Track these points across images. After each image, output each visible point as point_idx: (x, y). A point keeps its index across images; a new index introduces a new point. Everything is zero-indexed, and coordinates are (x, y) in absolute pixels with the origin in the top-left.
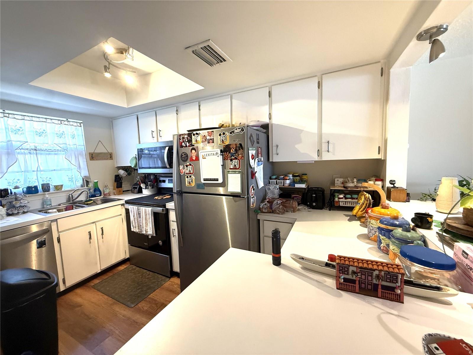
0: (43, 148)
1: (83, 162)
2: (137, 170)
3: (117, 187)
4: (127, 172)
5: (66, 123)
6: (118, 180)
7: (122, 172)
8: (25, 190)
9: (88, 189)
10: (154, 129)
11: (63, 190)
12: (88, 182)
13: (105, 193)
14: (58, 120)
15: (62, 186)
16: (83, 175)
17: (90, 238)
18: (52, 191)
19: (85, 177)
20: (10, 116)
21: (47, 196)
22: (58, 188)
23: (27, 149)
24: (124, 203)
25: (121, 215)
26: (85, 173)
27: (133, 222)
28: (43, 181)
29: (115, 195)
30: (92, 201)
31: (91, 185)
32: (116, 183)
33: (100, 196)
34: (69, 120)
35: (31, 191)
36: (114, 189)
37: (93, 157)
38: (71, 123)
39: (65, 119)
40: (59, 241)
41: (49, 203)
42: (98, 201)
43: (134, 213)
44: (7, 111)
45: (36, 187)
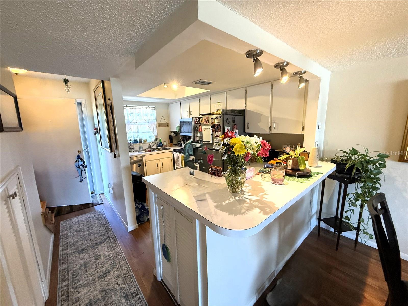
0: (140, 122)
1: (155, 127)
2: (179, 133)
3: (170, 142)
4: (175, 134)
5: (148, 108)
6: (171, 138)
7: (173, 134)
8: (133, 141)
9: (157, 142)
10: (188, 111)
11: (147, 142)
12: (157, 139)
13: (165, 145)
14: (145, 107)
15: (146, 140)
16: (155, 135)
17: (157, 166)
18: (142, 142)
19: (156, 136)
20: (129, 107)
21: (141, 145)
22: (145, 141)
23: (134, 122)
24: (172, 151)
25: (171, 157)
26: (156, 134)
27: (176, 161)
28: (139, 137)
29: (169, 146)
30: (158, 149)
31: (158, 140)
32: (170, 140)
33: (162, 146)
34: (150, 107)
35: (135, 142)
36: (169, 143)
37: (159, 125)
38: (150, 108)
39: (148, 107)
40: (146, 165)
41: (141, 148)
42: (161, 149)
43: (176, 157)
44: (127, 106)
45: (137, 140)
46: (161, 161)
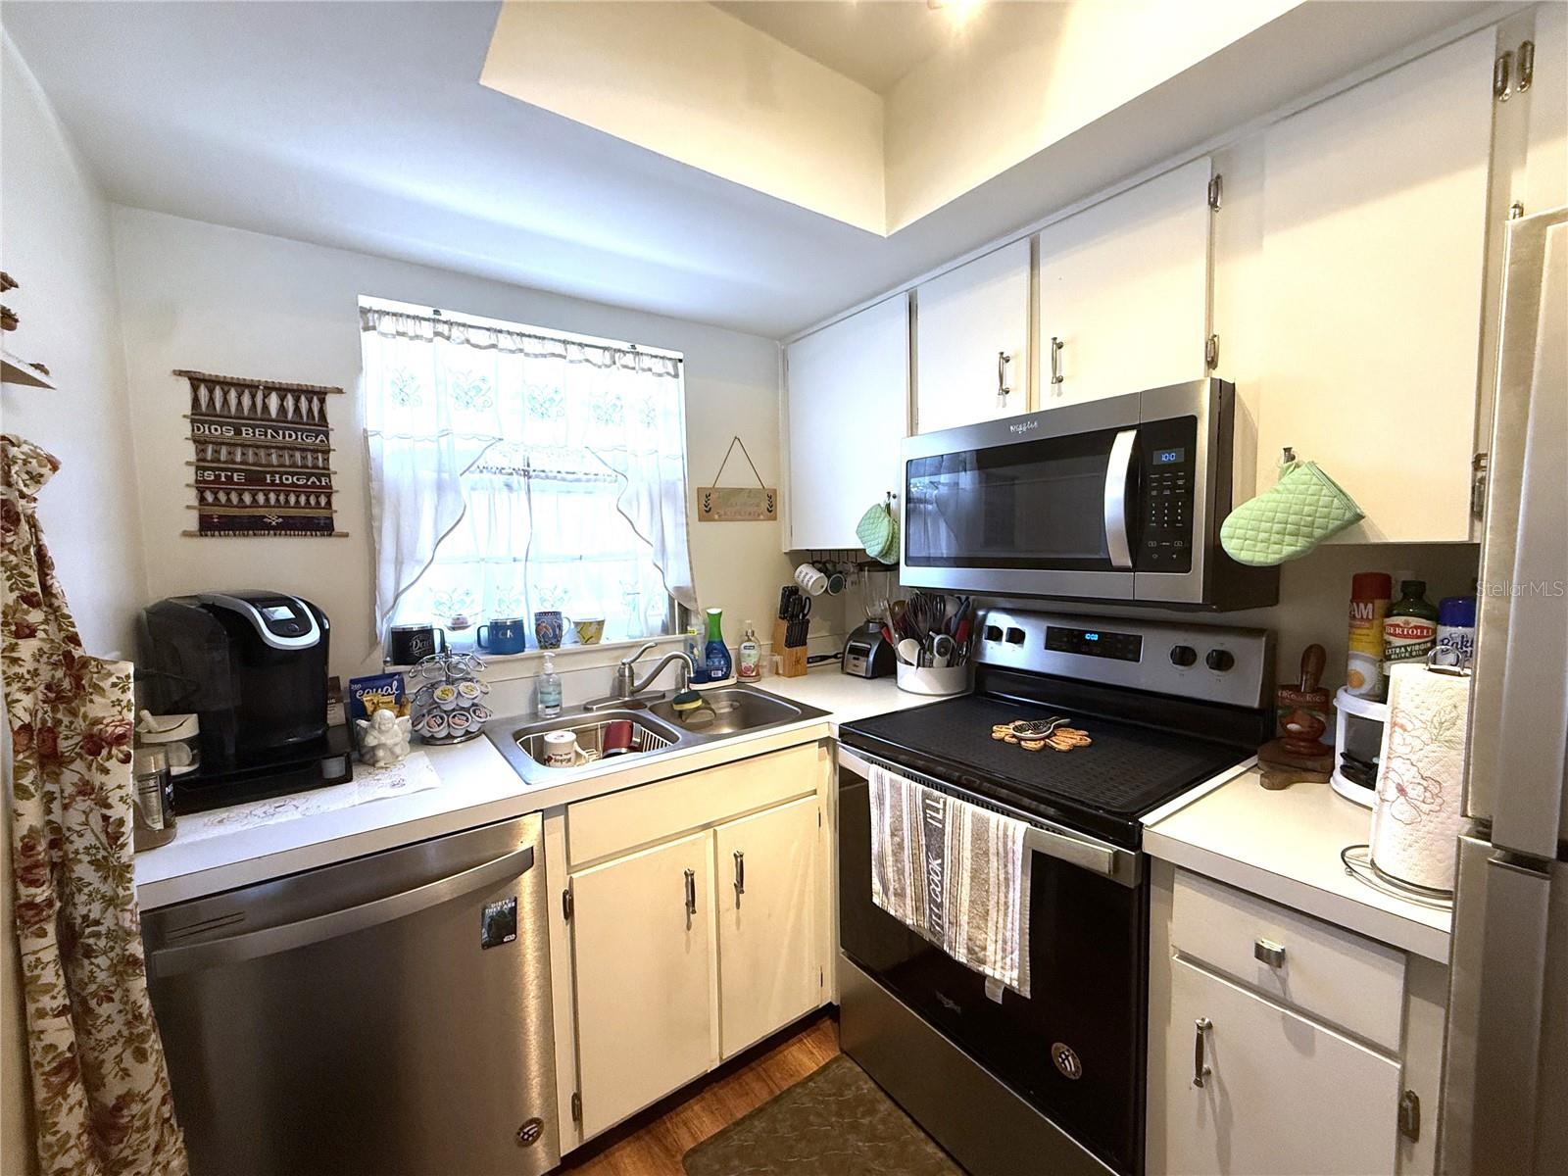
0: (552, 467)
1: (675, 523)
3: (790, 643)
4: (829, 577)
5: (629, 359)
6: (793, 607)
7: (809, 577)
8: (484, 633)
9: (685, 641)
11: (603, 642)
12: (685, 612)
13: (744, 664)
14: (605, 349)
15: (601, 624)
16: (671, 586)
17: (691, 904)
18: (567, 644)
19: (678, 589)
20: (456, 332)
21: (549, 667)
22: (590, 631)
23: (501, 471)
24: (835, 735)
25: (815, 792)
26: (679, 574)
28: (543, 601)
29: (777, 673)
30: (699, 703)
31: (697, 628)
32: (785, 624)
33: (726, 677)
34: (640, 348)
35: (503, 639)
36: (774, 650)
37: (710, 505)
38: (647, 362)
39: (626, 346)
40: (569, 912)
41: (551, 699)
42: (717, 698)
43: (898, 818)
44: (446, 315)
45: (517, 626)
46: (731, 839)
